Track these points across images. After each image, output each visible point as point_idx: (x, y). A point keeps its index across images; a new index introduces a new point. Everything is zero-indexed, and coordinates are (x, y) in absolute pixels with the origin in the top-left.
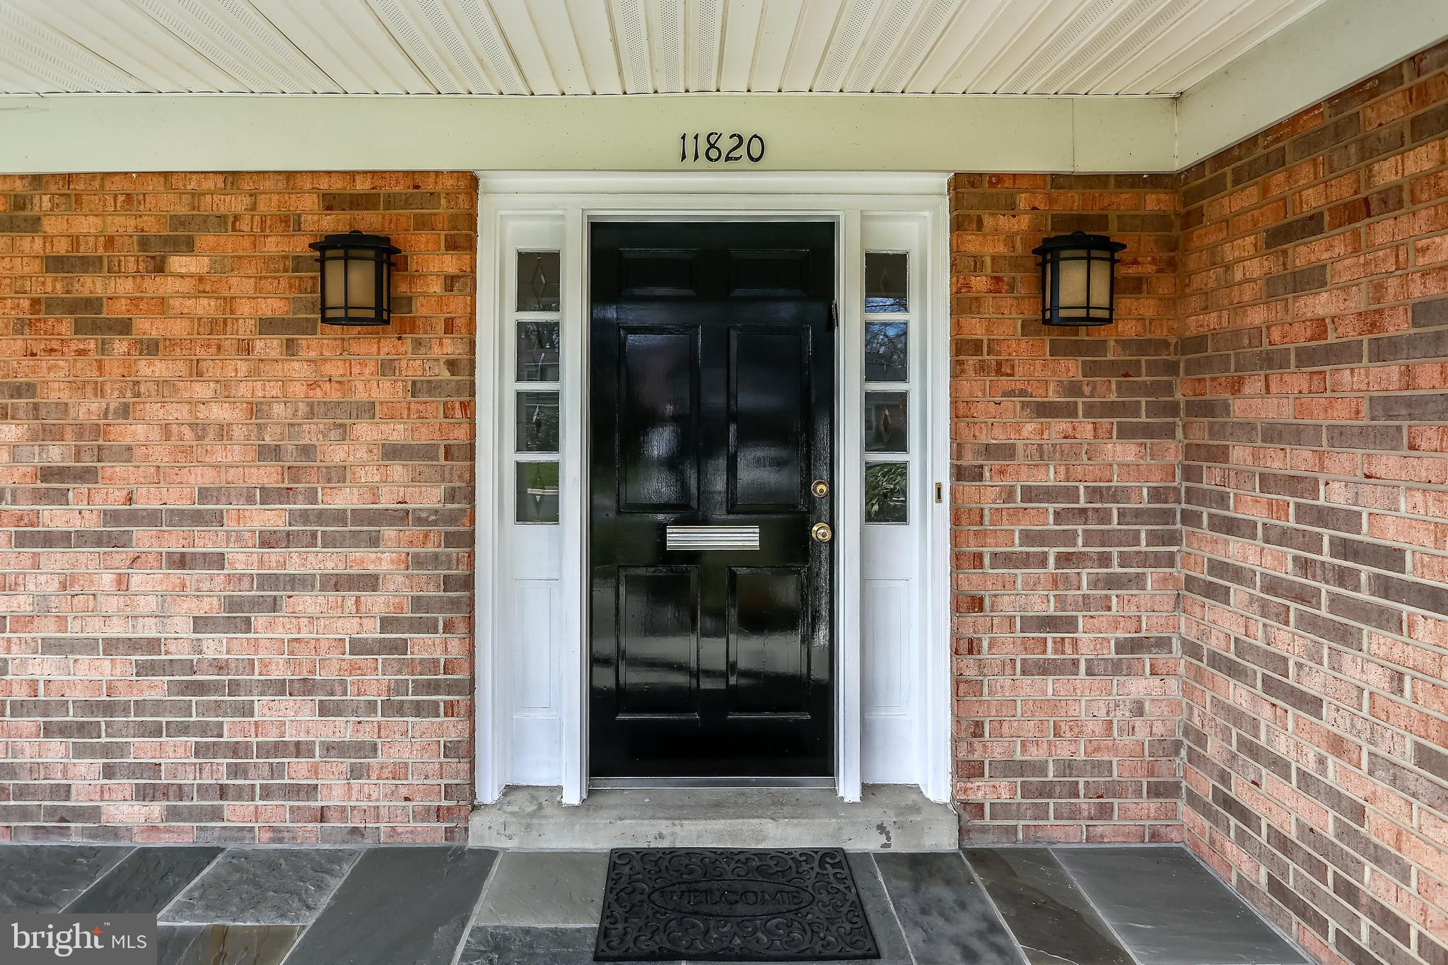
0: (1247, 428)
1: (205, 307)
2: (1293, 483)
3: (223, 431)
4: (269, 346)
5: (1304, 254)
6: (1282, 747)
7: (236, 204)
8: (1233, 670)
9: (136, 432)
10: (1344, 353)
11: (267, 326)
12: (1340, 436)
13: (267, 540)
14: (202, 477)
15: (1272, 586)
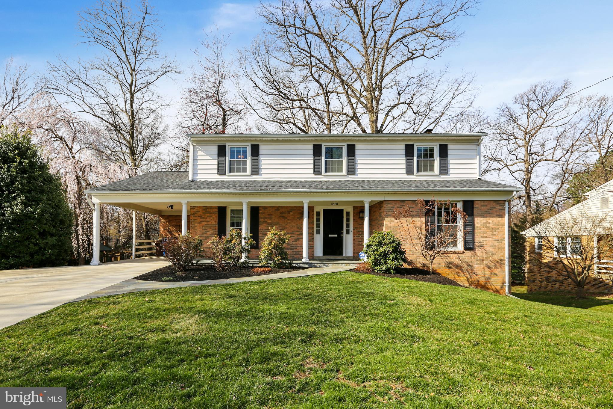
1: (293, 216)
3: (294, 226)
4: (298, 220)
7: (295, 208)
9: (287, 226)
11: (298, 218)
13: (298, 235)
14: (292, 230)
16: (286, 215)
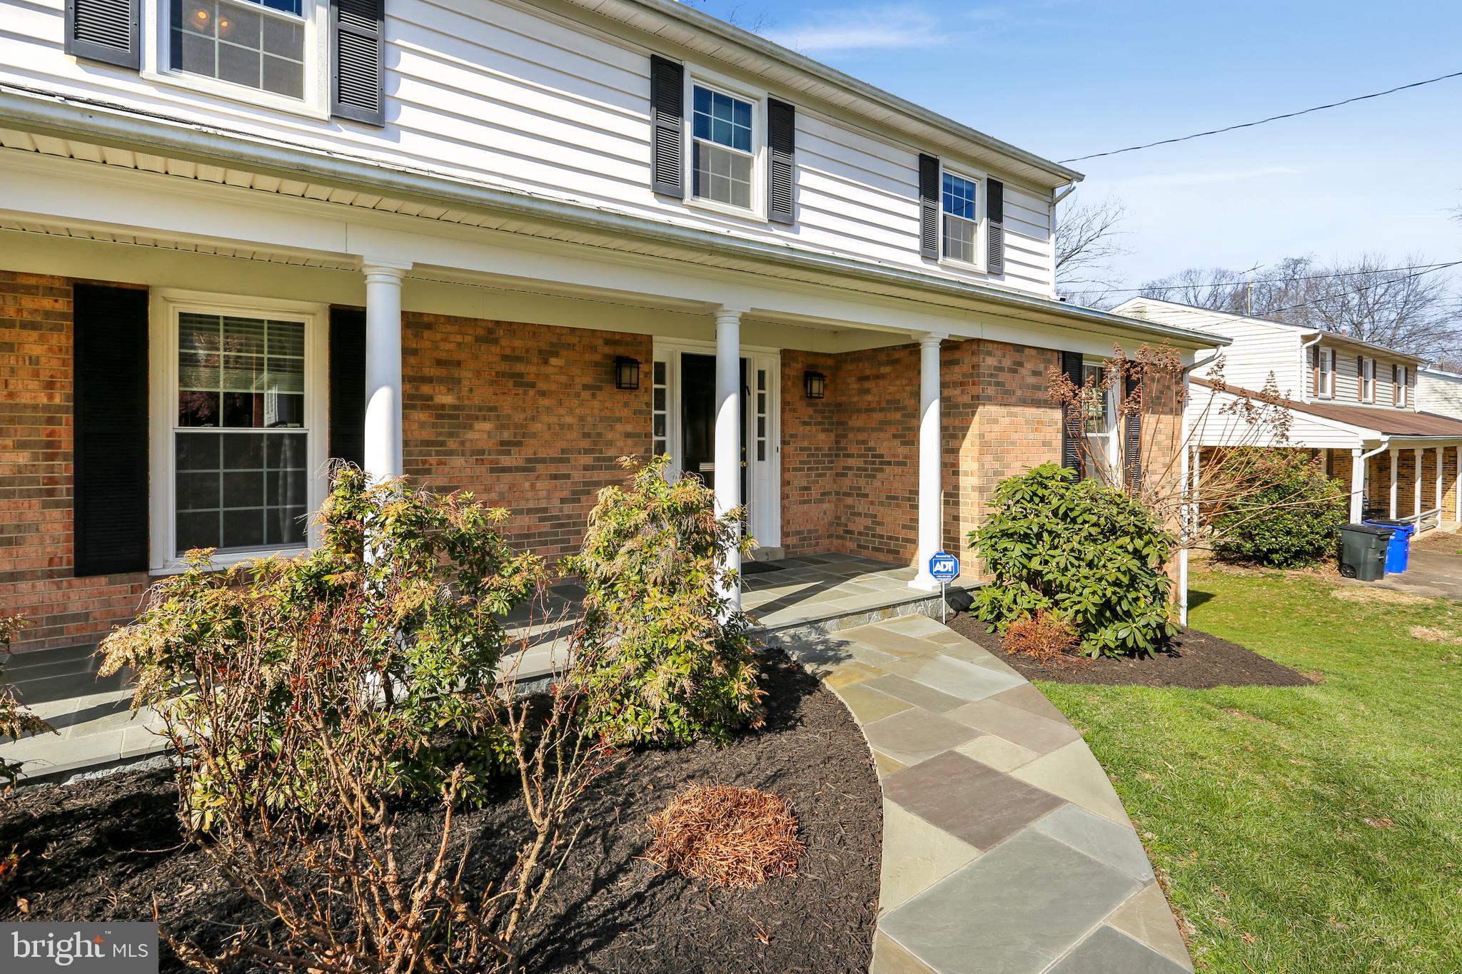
0: (852, 429)
1: (563, 379)
2: (865, 442)
3: (570, 427)
4: (586, 395)
5: (867, 385)
6: (860, 510)
7: (575, 340)
8: (848, 495)
9: (538, 427)
10: (872, 410)
11: (585, 387)
12: (874, 430)
13: (586, 468)
14: (562, 444)
15: (859, 469)
16: (533, 369)
